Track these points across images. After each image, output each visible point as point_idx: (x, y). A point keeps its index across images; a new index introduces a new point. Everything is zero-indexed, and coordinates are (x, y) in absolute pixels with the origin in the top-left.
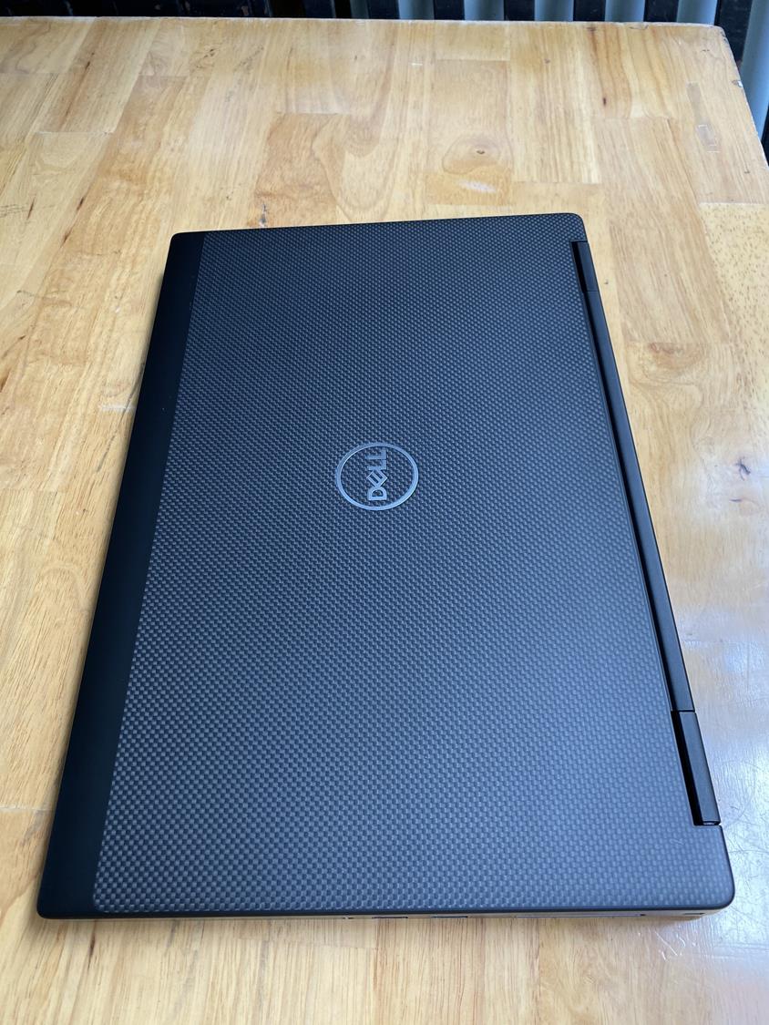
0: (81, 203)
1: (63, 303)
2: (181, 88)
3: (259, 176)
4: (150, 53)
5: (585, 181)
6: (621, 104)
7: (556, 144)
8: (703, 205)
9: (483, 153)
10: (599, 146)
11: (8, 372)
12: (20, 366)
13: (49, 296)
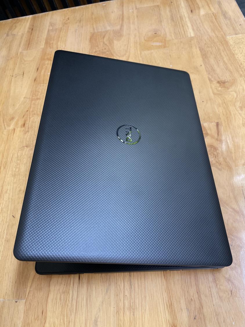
0: (38, 69)
4: (50, 22)
5: (189, 36)
6: (197, 11)
7: (178, 27)
8: (228, 37)
9: (156, 33)
10: (192, 25)
11: (25, 121)
12: (28, 119)
13: (33, 98)
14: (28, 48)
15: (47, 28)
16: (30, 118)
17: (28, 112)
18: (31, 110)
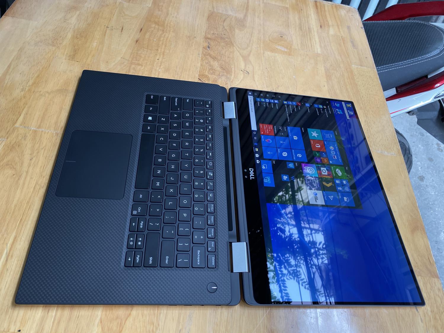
0: (141, 30)
1: (139, 64)
3: (206, 32)
5: (316, 52)
6: (326, 28)
8: (353, 66)
9: (282, 37)
13: (133, 61)
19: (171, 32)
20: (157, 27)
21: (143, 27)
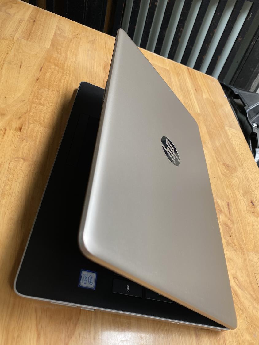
0: (41, 69)
1: (40, 104)
2: (71, 42)
4: (57, 26)
5: (196, 111)
6: (200, 93)
11: (22, 125)
12: (27, 123)
13: (34, 100)
14: (28, 38)
15: (54, 30)
16: (29, 123)
17: (26, 114)
18: (31, 114)
19: (71, 76)
20: (56, 68)
21: (43, 66)
